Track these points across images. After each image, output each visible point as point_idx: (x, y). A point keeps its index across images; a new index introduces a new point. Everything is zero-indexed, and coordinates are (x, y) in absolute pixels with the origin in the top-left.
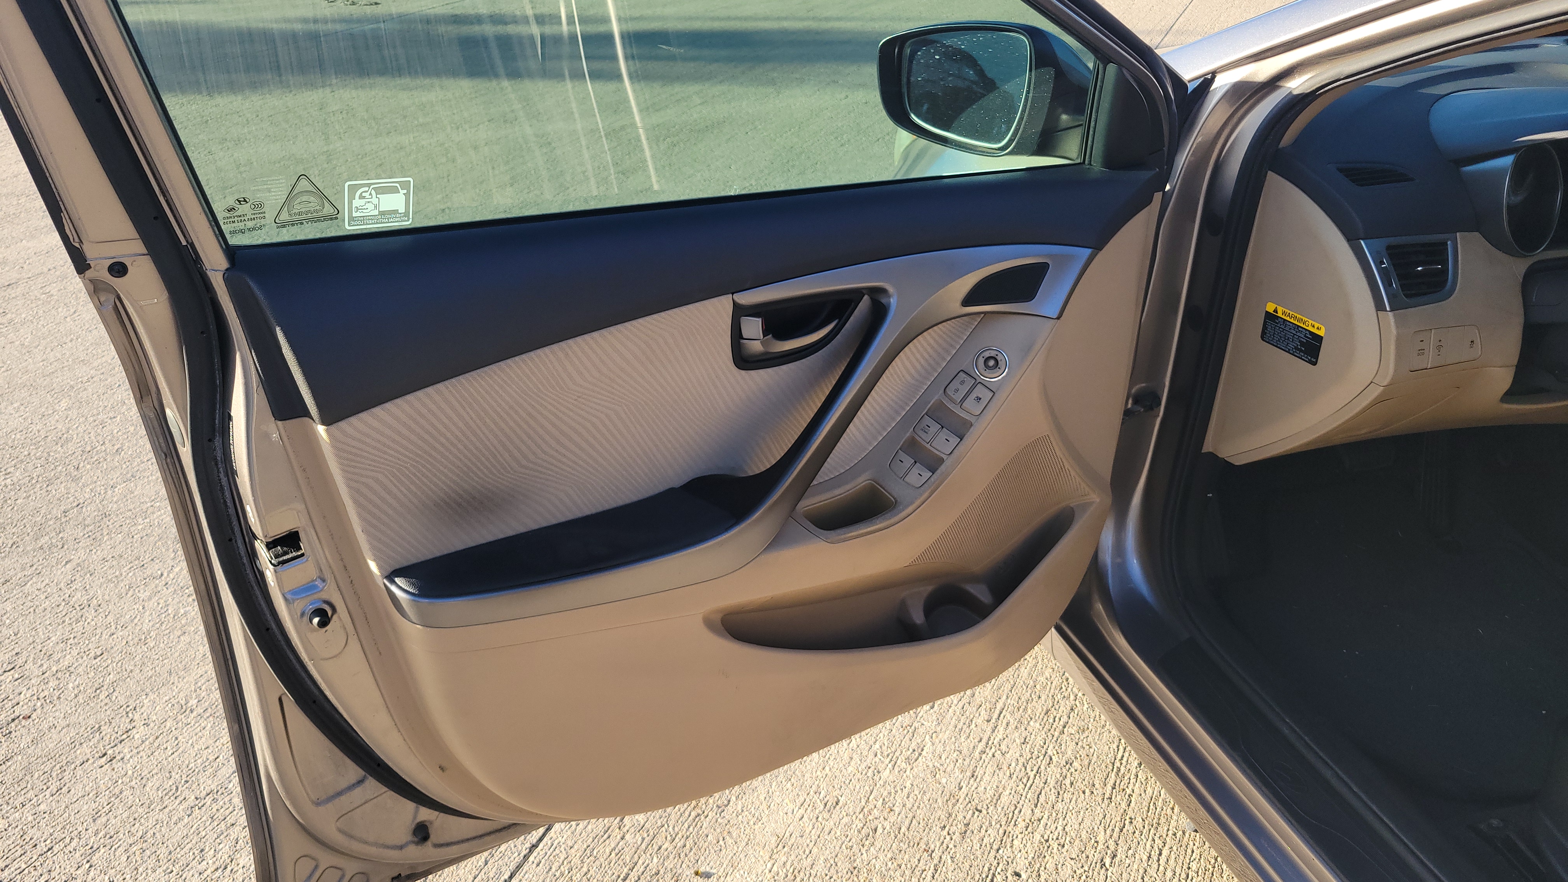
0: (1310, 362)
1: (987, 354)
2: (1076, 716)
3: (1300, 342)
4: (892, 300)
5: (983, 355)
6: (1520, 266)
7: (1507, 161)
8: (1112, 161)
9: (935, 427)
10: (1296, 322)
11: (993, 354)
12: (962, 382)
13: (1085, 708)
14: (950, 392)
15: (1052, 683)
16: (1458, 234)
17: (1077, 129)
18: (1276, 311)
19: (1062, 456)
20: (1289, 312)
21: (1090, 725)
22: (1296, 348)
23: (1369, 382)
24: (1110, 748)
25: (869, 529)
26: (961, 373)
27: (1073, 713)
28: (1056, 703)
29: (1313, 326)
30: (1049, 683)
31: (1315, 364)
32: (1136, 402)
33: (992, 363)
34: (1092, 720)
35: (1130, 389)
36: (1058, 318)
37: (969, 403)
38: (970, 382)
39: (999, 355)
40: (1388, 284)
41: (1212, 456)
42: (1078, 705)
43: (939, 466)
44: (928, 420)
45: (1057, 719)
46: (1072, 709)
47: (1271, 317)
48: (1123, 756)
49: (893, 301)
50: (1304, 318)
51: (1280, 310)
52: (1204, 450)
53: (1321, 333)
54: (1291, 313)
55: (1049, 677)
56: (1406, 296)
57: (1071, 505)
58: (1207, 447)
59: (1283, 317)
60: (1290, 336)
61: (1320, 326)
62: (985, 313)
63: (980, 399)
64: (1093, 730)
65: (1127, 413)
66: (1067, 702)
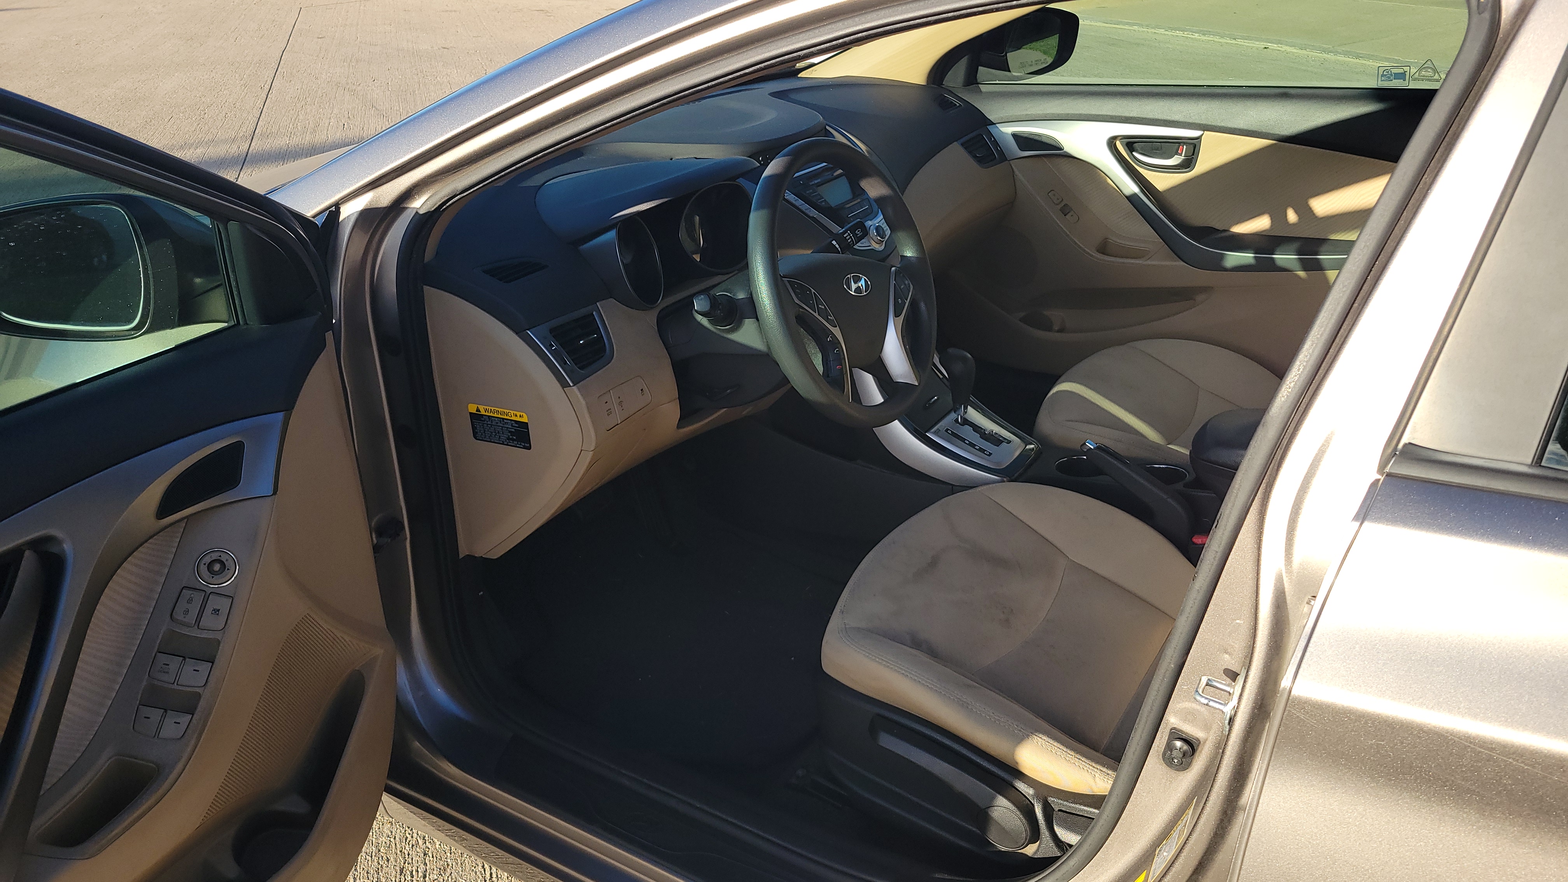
0: (525, 448)
1: (208, 559)
2: (431, 859)
3: (510, 432)
4: (65, 545)
5: (203, 562)
6: (651, 317)
7: (612, 235)
8: (269, 316)
9: (174, 663)
10: (499, 416)
11: (215, 556)
12: (190, 601)
13: (437, 846)
14: (179, 615)
15: (395, 839)
16: (598, 303)
17: (217, 290)
18: (478, 410)
19: (329, 628)
20: (490, 408)
21: (449, 860)
22: (508, 439)
23: (580, 451)
24: (476, 873)
25: (135, 815)
26: (184, 591)
27: (427, 858)
28: (407, 856)
29: (516, 416)
30: (392, 840)
31: (529, 448)
32: (380, 534)
33: (218, 567)
34: (449, 854)
35: (370, 526)
36: (275, 493)
37: (208, 620)
38: (198, 598)
39: (223, 555)
40: (563, 363)
41: (470, 558)
42: (430, 847)
43: (198, 703)
44: (163, 658)
45: (414, 873)
46: (425, 854)
47: (476, 417)
48: (491, 874)
49: (67, 547)
50: (505, 411)
51: (481, 408)
52: (461, 556)
53: (525, 419)
54: (493, 409)
55: (390, 834)
56: (581, 368)
57: (357, 669)
58: (463, 552)
59: (487, 414)
60: (499, 429)
61: (521, 414)
62: (187, 517)
63: (218, 610)
64: (454, 864)
65: (376, 549)
66: (418, 849)
